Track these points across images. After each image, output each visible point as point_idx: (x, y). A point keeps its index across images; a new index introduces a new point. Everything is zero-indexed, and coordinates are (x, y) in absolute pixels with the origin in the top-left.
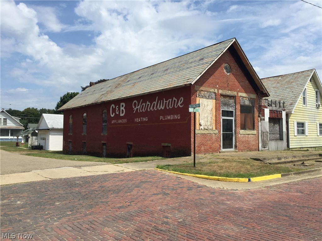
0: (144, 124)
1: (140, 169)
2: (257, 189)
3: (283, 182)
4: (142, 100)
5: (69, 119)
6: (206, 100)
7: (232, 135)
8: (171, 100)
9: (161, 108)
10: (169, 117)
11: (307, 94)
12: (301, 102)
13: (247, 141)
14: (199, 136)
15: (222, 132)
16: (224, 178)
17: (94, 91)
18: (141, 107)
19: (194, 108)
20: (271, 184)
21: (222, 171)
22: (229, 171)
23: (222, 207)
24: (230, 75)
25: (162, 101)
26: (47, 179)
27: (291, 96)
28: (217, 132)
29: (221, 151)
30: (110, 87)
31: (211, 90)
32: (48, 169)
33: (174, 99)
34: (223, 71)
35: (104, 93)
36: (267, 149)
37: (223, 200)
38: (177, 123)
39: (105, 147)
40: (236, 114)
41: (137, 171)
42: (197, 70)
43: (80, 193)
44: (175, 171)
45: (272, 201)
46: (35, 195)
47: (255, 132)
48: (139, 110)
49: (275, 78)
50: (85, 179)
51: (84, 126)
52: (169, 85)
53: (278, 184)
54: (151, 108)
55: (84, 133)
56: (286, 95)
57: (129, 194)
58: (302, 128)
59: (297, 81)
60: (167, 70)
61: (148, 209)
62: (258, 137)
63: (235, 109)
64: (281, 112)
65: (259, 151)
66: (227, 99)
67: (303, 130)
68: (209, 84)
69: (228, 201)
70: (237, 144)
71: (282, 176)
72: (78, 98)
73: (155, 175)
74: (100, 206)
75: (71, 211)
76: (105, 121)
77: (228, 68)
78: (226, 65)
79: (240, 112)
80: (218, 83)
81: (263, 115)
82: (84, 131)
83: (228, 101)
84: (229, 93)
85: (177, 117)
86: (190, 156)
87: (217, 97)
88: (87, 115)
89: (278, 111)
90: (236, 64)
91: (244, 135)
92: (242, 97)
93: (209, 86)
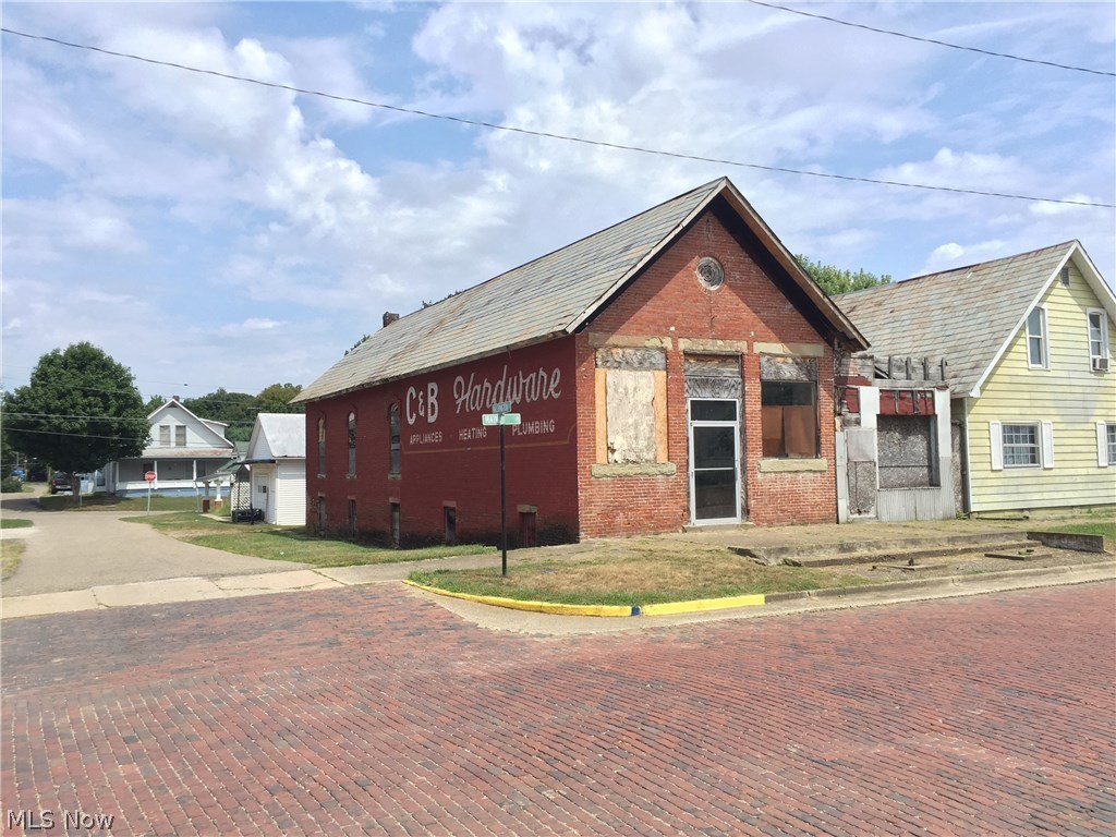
0: (479, 448)
1: (357, 583)
4: (472, 375)
5: (318, 429)
6: (632, 373)
8: (533, 375)
9: (513, 399)
10: (530, 426)
13: (792, 492)
14: (607, 484)
15: (692, 469)
18: (472, 397)
19: (500, 415)
24: (720, 290)
25: (515, 378)
28: (673, 467)
29: (690, 525)
31: (648, 344)
33: (541, 372)
34: (695, 278)
35: (400, 350)
36: (872, 515)
39: (397, 514)
40: (744, 412)
41: (348, 587)
47: (822, 463)
48: (467, 406)
51: (350, 450)
52: (525, 332)
54: (495, 400)
55: (352, 474)
60: (549, 279)
62: (836, 477)
63: (743, 396)
64: (929, 395)
65: (838, 523)
66: (710, 367)
68: (641, 324)
70: (752, 503)
71: (768, 600)
76: (396, 438)
77: (713, 269)
78: (704, 260)
79: (763, 404)
80: (673, 320)
81: (856, 408)
82: (350, 466)
83: (716, 371)
84: (716, 348)
85: (548, 426)
86: (578, 542)
87: (671, 363)
88: (356, 418)
89: (919, 391)
90: (744, 254)
91: (779, 475)
92: (767, 357)
93: (640, 331)
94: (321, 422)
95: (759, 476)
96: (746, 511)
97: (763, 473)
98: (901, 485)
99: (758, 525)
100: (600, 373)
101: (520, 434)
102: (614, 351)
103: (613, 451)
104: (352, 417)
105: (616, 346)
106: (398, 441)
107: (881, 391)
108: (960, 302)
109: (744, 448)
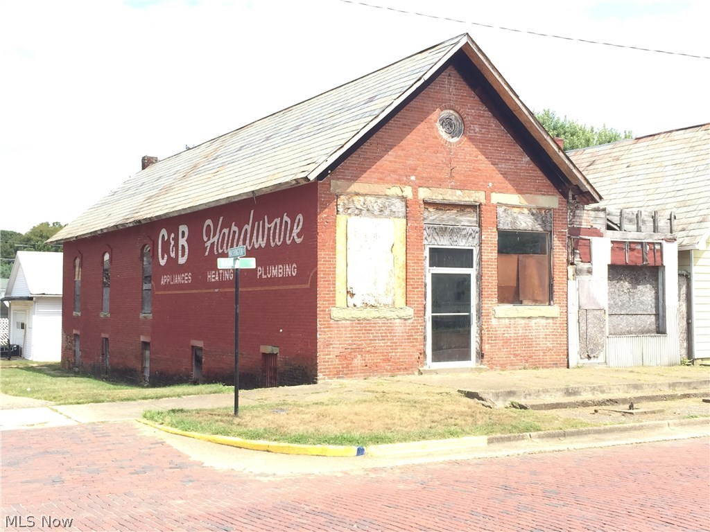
0: (228, 290)
4: (221, 218)
6: (373, 220)
7: (468, 319)
8: (278, 220)
10: (275, 269)
13: (525, 337)
14: (346, 327)
15: (429, 314)
16: (285, 445)
18: (220, 240)
19: (236, 259)
21: (302, 428)
24: (459, 142)
25: (261, 222)
28: (409, 312)
29: (426, 368)
31: (389, 192)
33: (285, 217)
34: (435, 131)
35: (154, 192)
38: (291, 287)
39: (147, 352)
40: (480, 260)
47: (553, 310)
48: (215, 249)
51: (105, 290)
52: (270, 178)
54: (241, 243)
55: (106, 312)
56: (699, 190)
60: (299, 127)
62: (567, 324)
63: (480, 244)
65: (568, 367)
66: (449, 217)
68: (382, 173)
70: (486, 347)
71: (490, 441)
76: (147, 279)
77: (454, 121)
78: (446, 113)
79: (498, 253)
80: (414, 170)
81: (588, 258)
82: (104, 305)
83: (454, 220)
84: (455, 198)
85: (290, 270)
86: (315, 383)
87: (410, 210)
88: (111, 257)
89: (649, 243)
90: (484, 108)
91: (512, 321)
92: (504, 207)
93: (381, 180)
94: (78, 261)
95: (494, 322)
96: (481, 355)
97: (497, 318)
98: (630, 332)
99: (492, 368)
100: (341, 219)
101: (264, 277)
102: (356, 198)
103: (353, 295)
104: (107, 257)
105: (357, 194)
106: (150, 282)
107: (612, 242)
108: (691, 159)
109: (480, 294)
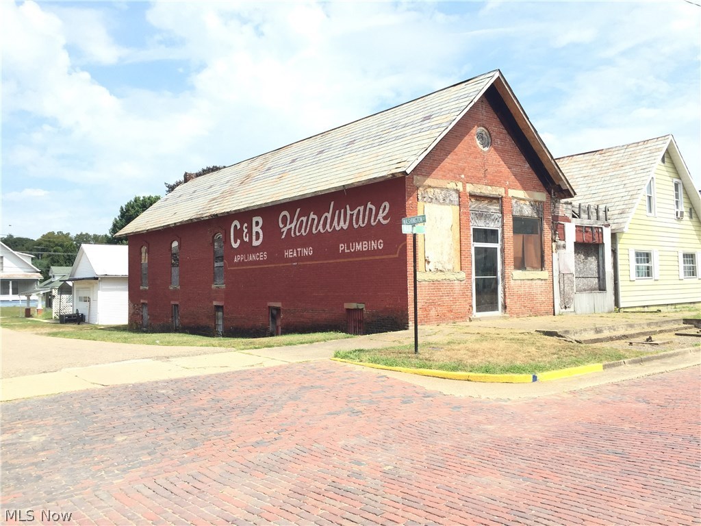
0: (305, 263)
1: (298, 361)
2: (553, 397)
3: (607, 382)
4: (298, 210)
5: (141, 254)
6: (439, 206)
7: (496, 281)
8: (362, 208)
9: (340, 226)
10: (359, 245)
11: (656, 190)
12: (644, 208)
13: (530, 294)
14: (426, 286)
15: (474, 277)
16: (481, 374)
17: (194, 192)
18: (298, 226)
19: (414, 225)
20: (582, 386)
21: (476, 361)
22: (490, 359)
23: (477, 436)
24: (489, 151)
25: (342, 211)
26: (96, 386)
27: (622, 195)
28: (463, 275)
29: (473, 316)
30: (228, 182)
31: (449, 186)
32: (97, 364)
33: (369, 205)
34: (474, 142)
35: (215, 196)
36: (572, 309)
37: (479, 422)
38: (377, 258)
39: (220, 314)
40: (503, 237)
41: (293, 364)
42: (418, 143)
43: (169, 415)
44: (375, 362)
45: (584, 422)
46: (70, 422)
47: (545, 274)
48: (292, 233)
49: (587, 157)
50: (179, 384)
51: (173, 269)
52: (357, 175)
53: (597, 384)
54: (320, 227)
55: (175, 285)
56: (610, 193)
57: (276, 414)
58: (647, 265)
59: (635, 162)
60: (352, 143)
61: (317, 445)
62: (553, 284)
63: (503, 226)
64: (600, 230)
65: (554, 315)
66: (484, 205)
67: (648, 268)
68: (444, 172)
69: (491, 424)
70: (508, 301)
71: (605, 367)
72: (160, 207)
73: (330, 373)
74: (212, 441)
75: (149, 454)
76: (221, 258)
77: (484, 136)
78: (480, 129)
79: (514, 233)
80: (463, 170)
81: (563, 237)
82: (173, 280)
83: (486, 208)
84: (488, 192)
85: (376, 245)
86: (406, 329)
87: (461, 200)
88: (179, 244)
89: (595, 227)
90: (502, 127)
91: (522, 282)
92: (516, 200)
93: (444, 177)
94: (144, 249)
95: (512, 282)
96: (505, 307)
97: (515, 280)
98: (585, 290)
99: (511, 316)
100: (420, 204)
101: (346, 251)
102: (429, 190)
103: (429, 262)
104: (175, 244)
105: (430, 187)
106: (222, 261)
107: (576, 226)
109: (503, 262)
